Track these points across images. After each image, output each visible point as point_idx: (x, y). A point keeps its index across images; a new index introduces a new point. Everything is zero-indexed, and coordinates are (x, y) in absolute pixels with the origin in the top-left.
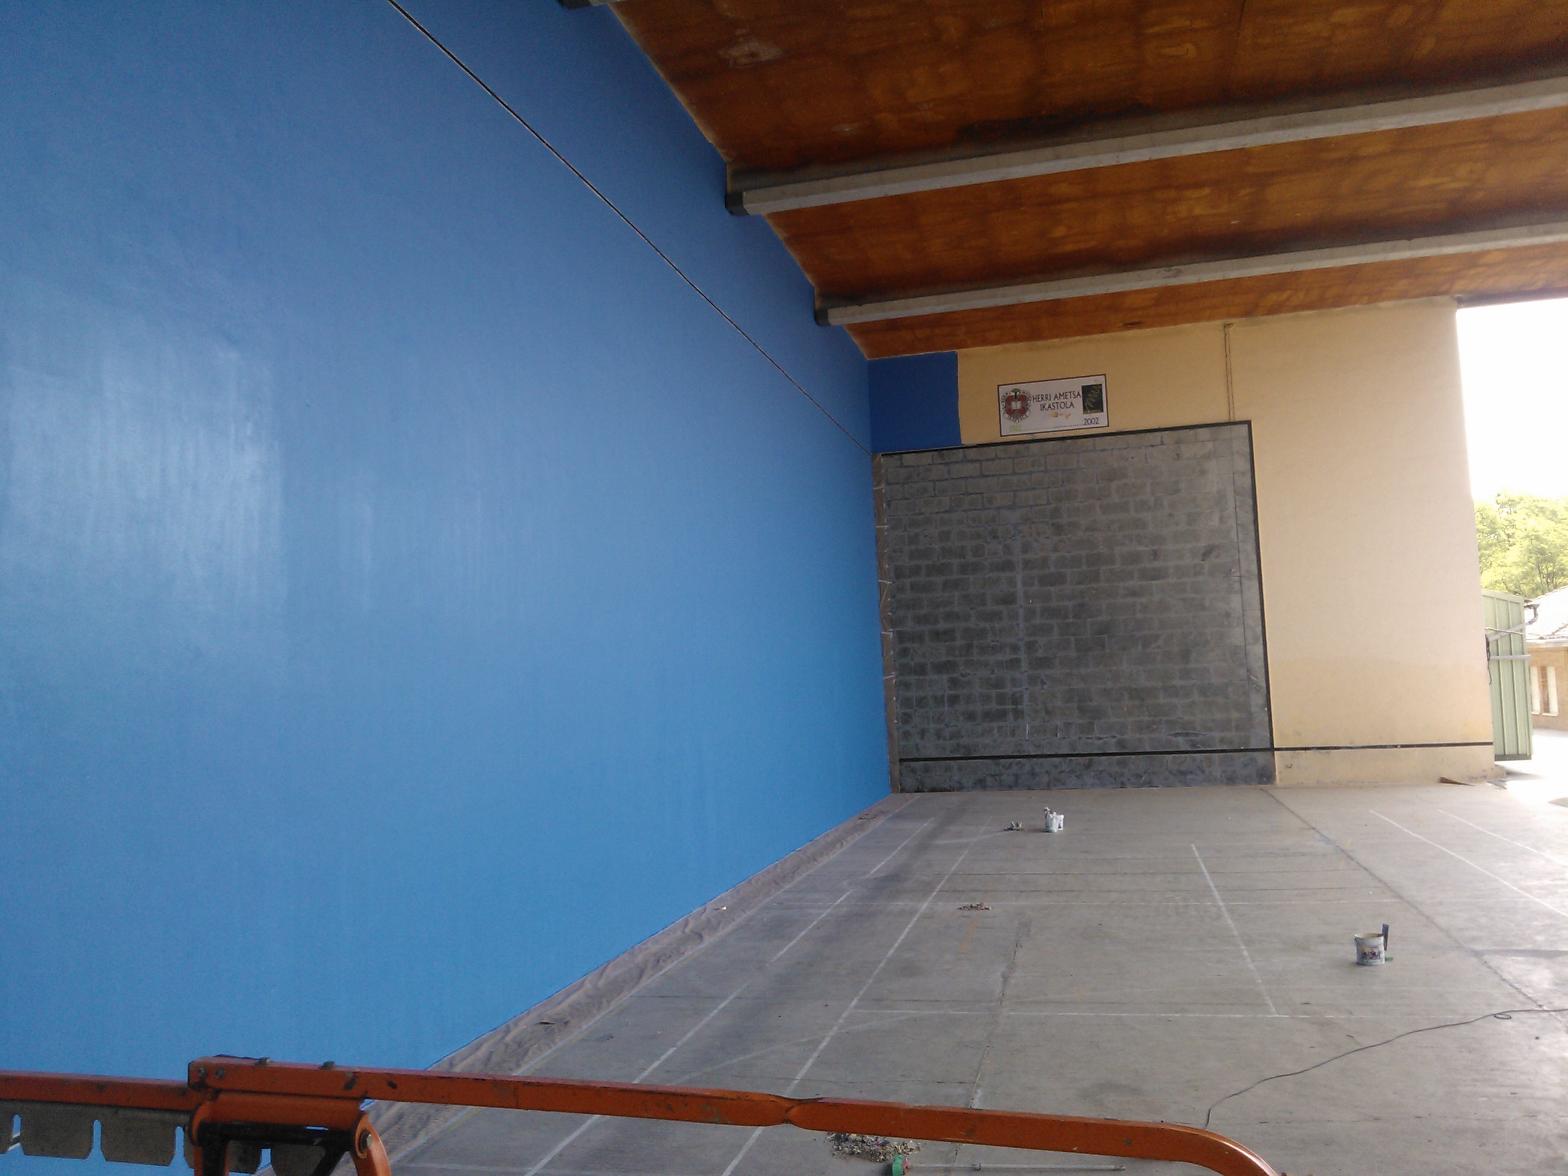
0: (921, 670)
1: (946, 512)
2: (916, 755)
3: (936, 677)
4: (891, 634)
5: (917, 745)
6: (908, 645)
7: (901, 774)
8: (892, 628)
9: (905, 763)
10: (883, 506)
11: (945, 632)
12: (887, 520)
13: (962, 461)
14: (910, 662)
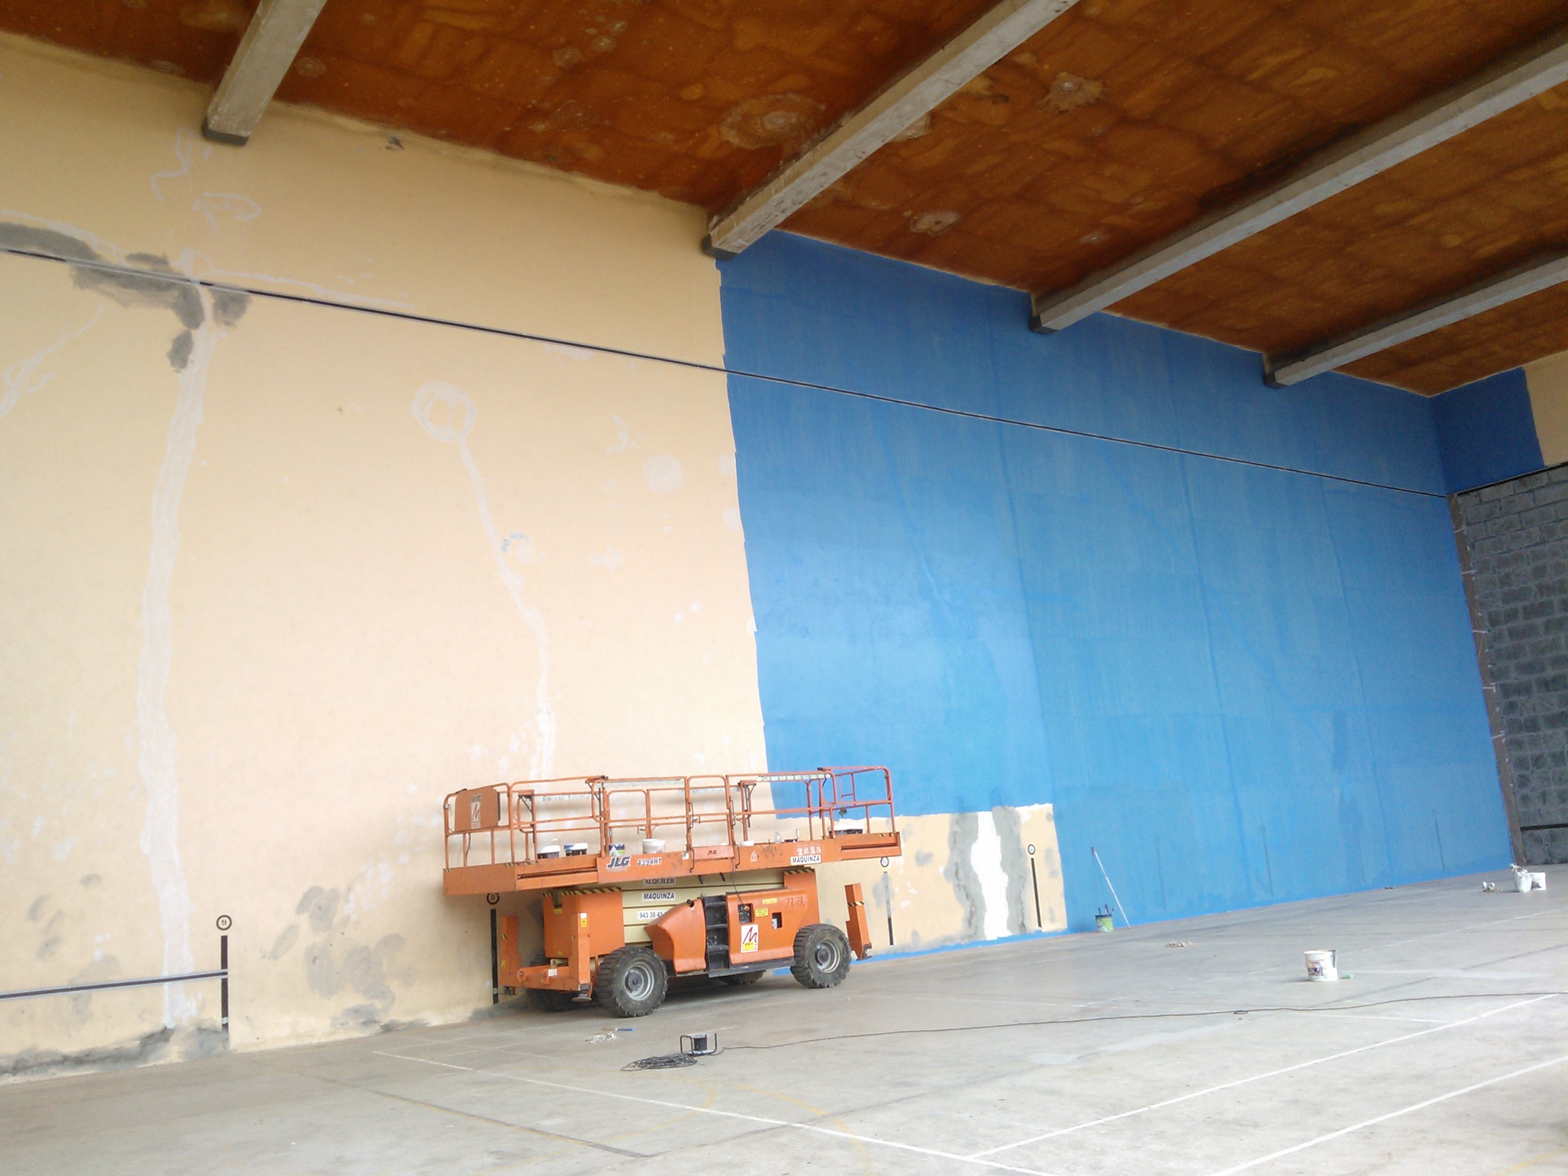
0: (1532, 725)
1: (1536, 545)
2: (1539, 822)
3: (1550, 732)
4: (1494, 688)
5: (1539, 811)
6: (1513, 698)
7: (1524, 843)
8: (1493, 682)
9: (1528, 832)
10: (1466, 548)
11: (1554, 680)
12: (1473, 564)
13: (1547, 485)
14: (1520, 718)
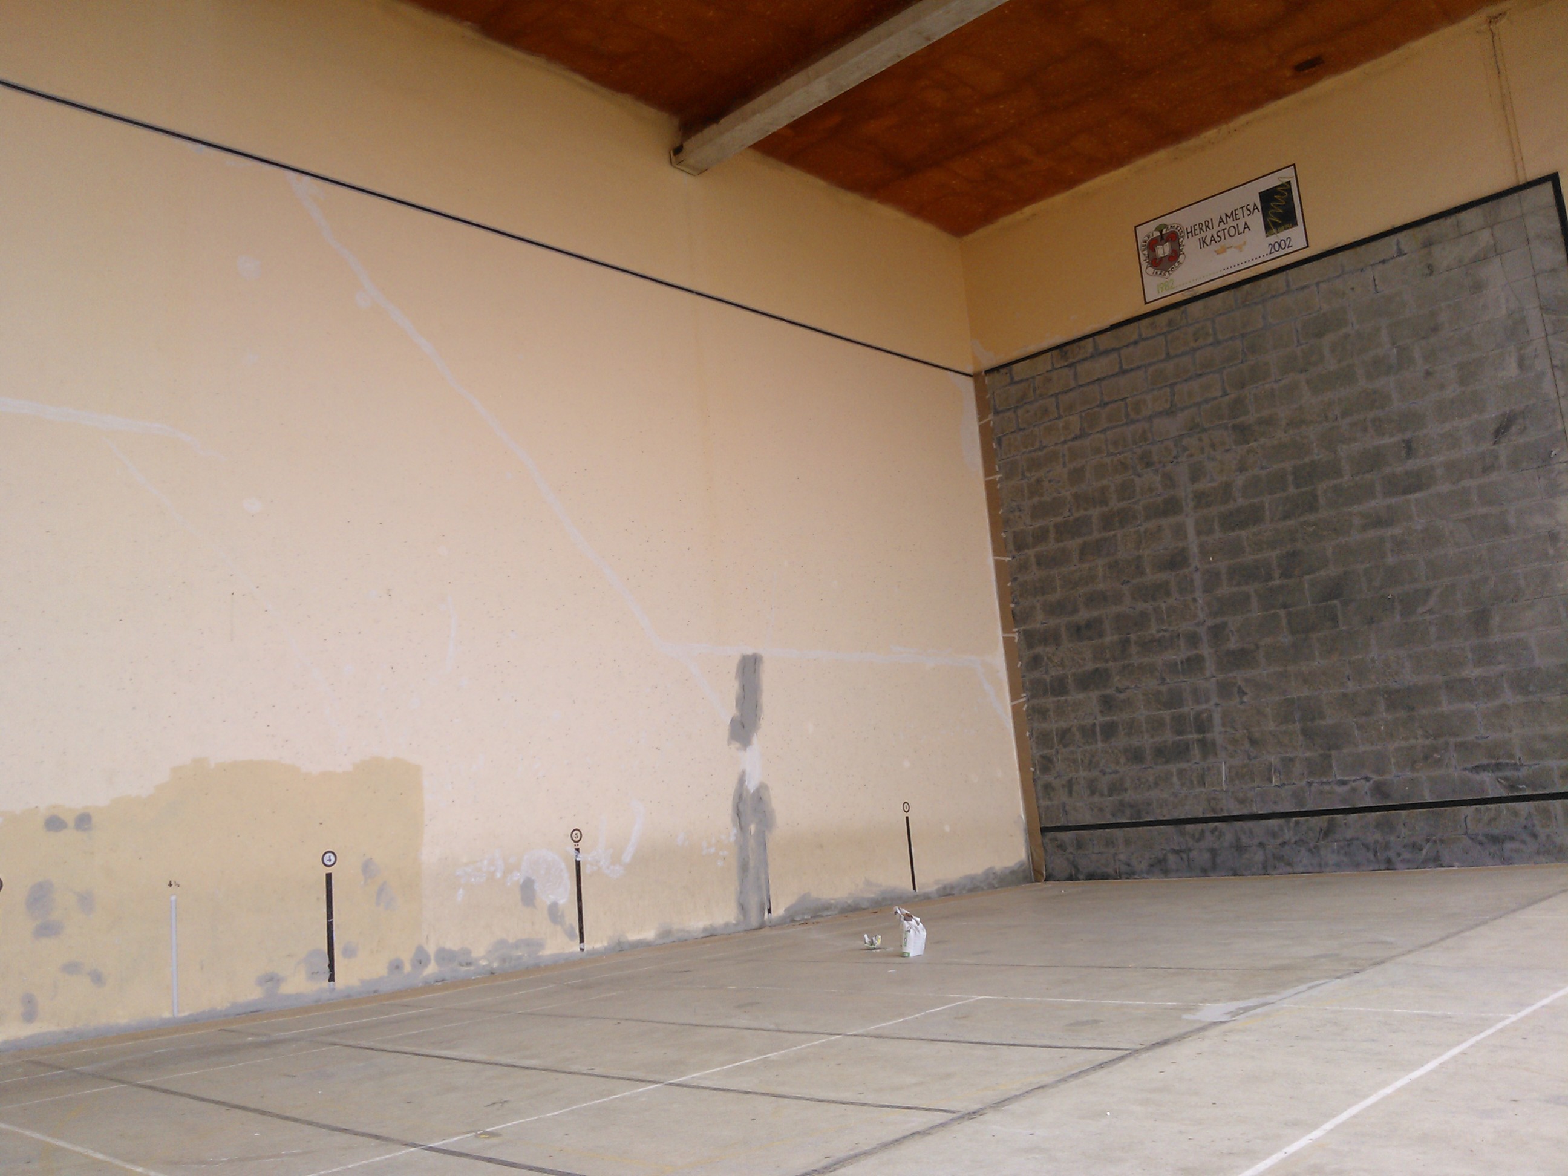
0: (1059, 687)
1: (1076, 438)
2: (1062, 822)
3: (1081, 696)
4: (1016, 636)
5: (1064, 805)
6: (1039, 650)
7: (1045, 851)
8: (1016, 627)
9: (1050, 835)
11: (1089, 625)
12: (1000, 467)
14: (1045, 676)
